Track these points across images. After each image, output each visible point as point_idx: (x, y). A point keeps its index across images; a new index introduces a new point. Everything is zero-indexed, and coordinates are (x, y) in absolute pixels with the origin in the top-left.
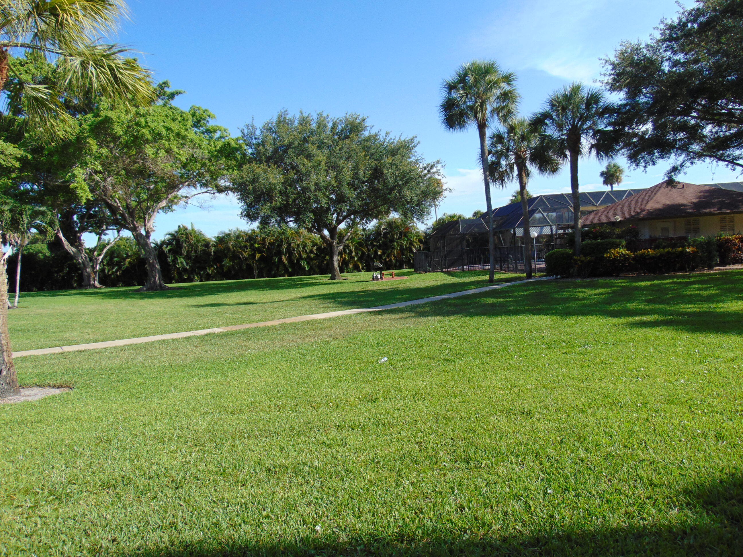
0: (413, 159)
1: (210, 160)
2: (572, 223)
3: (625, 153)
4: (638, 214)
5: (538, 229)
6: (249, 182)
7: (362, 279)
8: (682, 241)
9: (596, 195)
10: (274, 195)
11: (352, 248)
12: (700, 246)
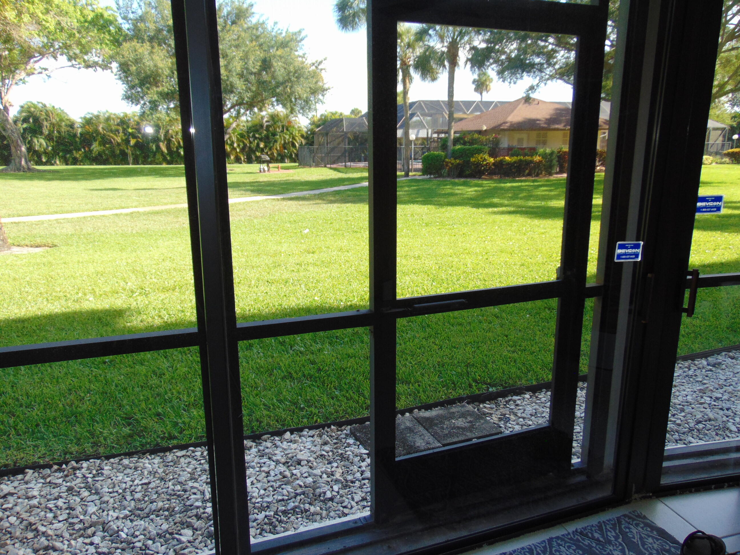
0: (300, 53)
1: (79, 32)
2: (446, 128)
3: (495, 68)
4: (501, 125)
5: (416, 131)
6: (132, 62)
7: (249, 171)
8: (533, 151)
9: (468, 104)
10: (161, 79)
11: (234, 139)
12: (544, 156)
